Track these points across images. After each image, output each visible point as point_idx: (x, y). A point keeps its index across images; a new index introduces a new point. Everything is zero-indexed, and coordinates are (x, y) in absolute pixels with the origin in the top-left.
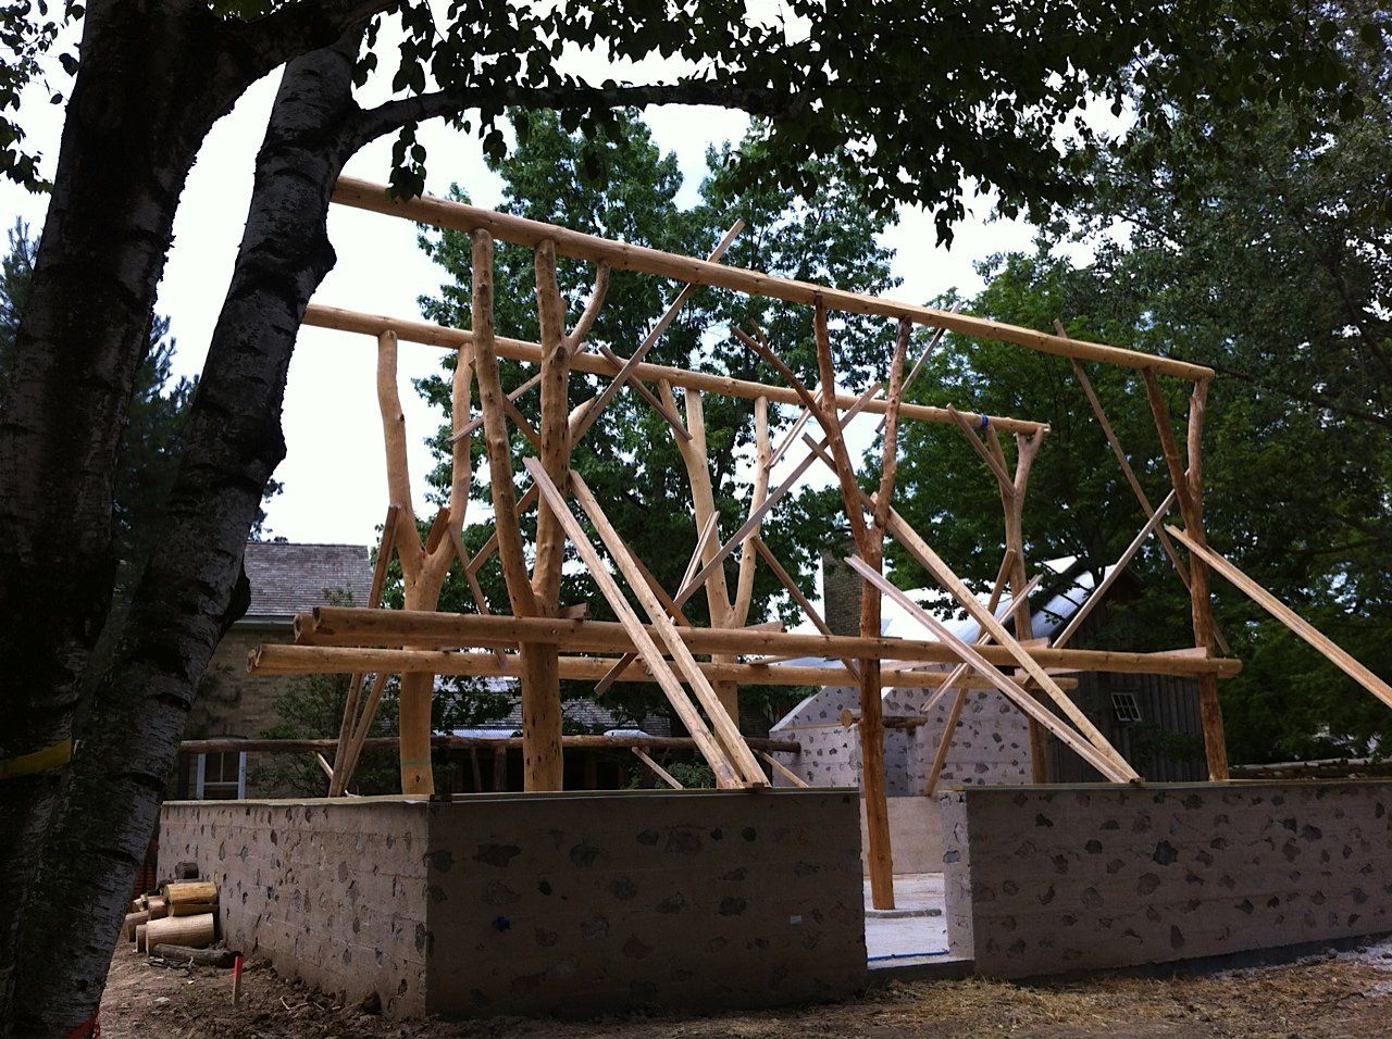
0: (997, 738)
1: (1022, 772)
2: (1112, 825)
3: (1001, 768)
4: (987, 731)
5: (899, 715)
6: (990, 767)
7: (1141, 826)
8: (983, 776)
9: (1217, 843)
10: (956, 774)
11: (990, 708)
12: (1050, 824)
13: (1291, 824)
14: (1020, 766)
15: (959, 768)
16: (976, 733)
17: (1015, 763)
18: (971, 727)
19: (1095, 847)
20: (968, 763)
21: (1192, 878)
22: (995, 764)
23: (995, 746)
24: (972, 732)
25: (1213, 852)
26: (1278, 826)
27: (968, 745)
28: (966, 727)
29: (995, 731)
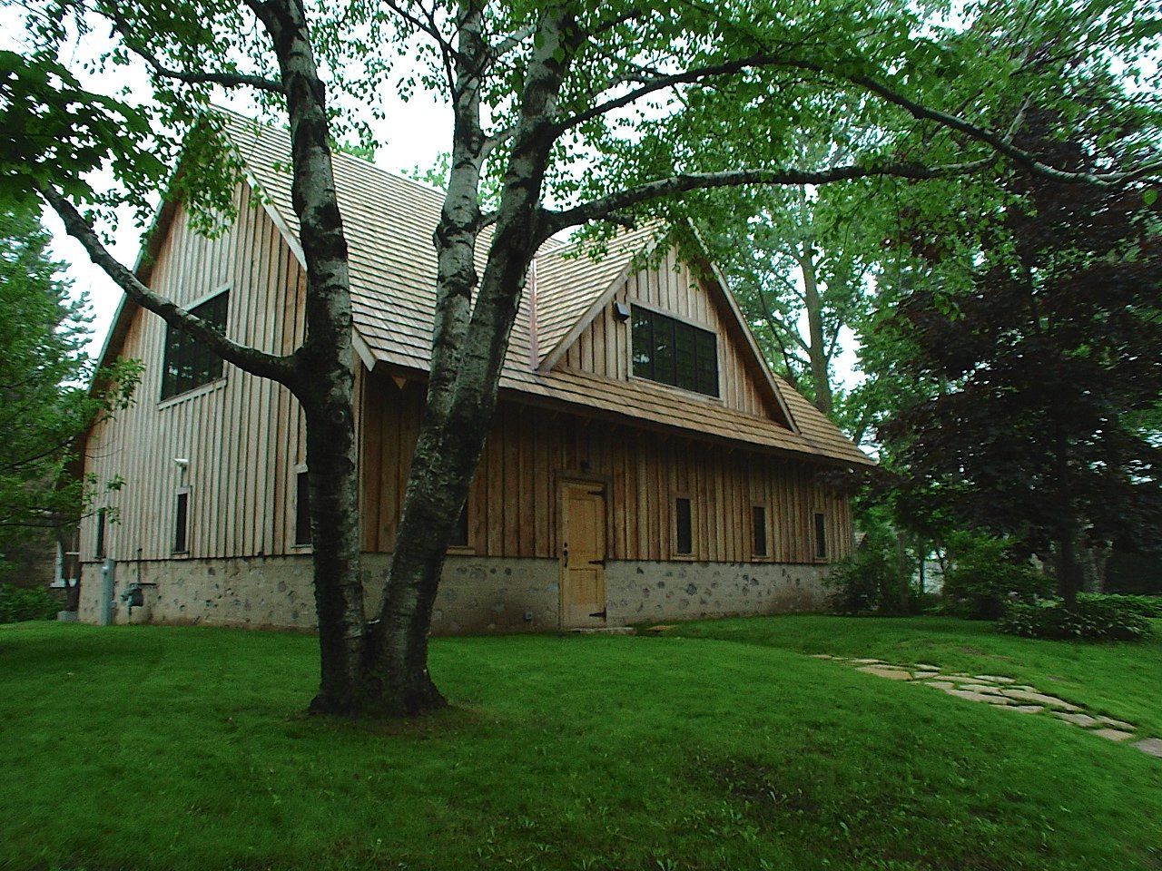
2: (669, 574)
7: (682, 576)
9: (713, 585)
12: (642, 572)
13: (746, 577)
19: (661, 585)
21: (703, 602)
25: (713, 590)
26: (740, 579)
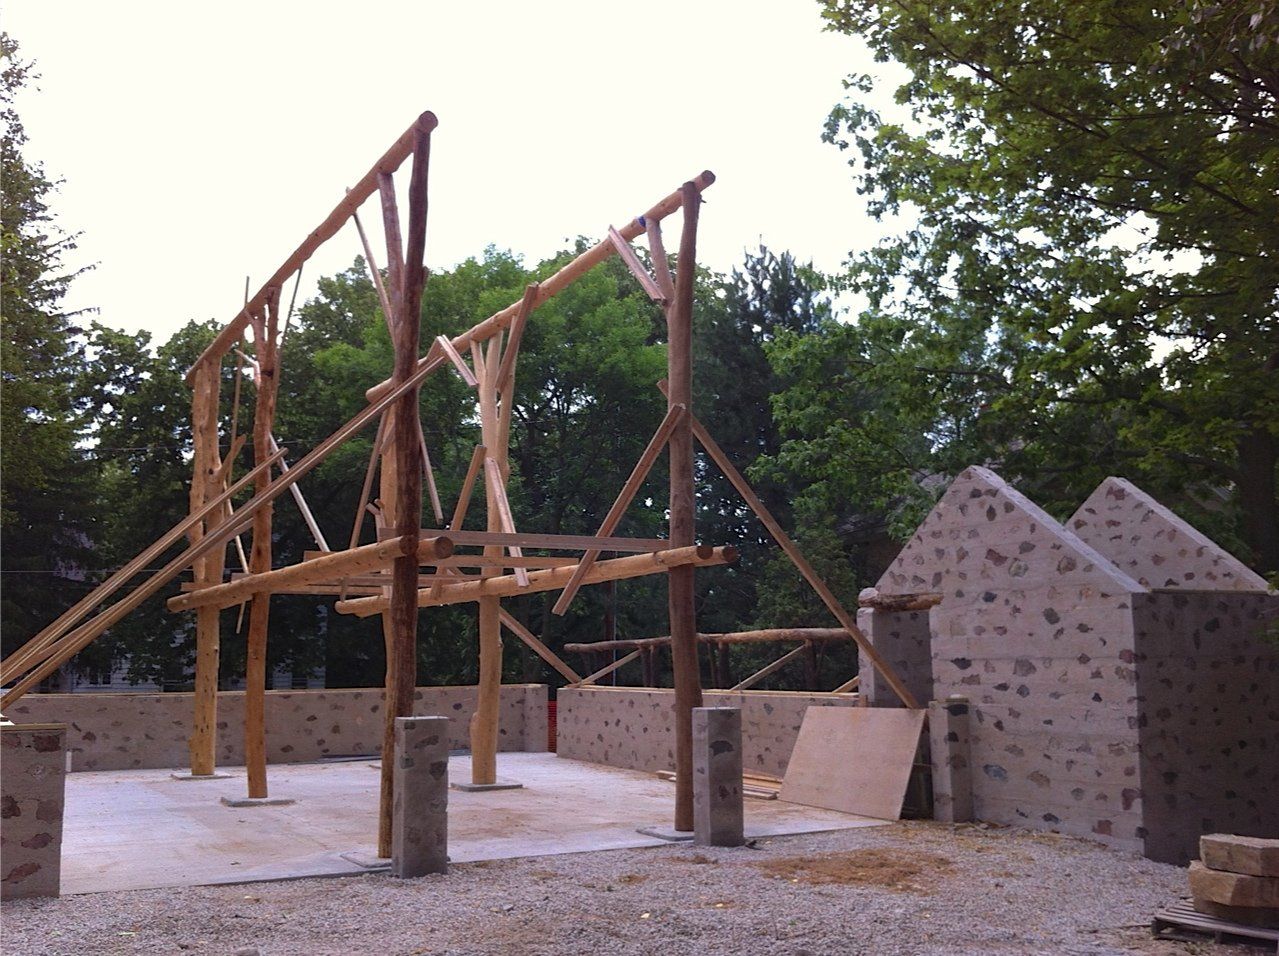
0: (1051, 616)
1: (1097, 674)
3: (1058, 668)
4: (1035, 605)
5: (905, 592)
6: (1038, 665)
8: (1026, 681)
10: (984, 676)
11: (1040, 567)
14: (1094, 665)
15: (988, 666)
16: (1017, 610)
17: (1084, 659)
18: (1007, 602)
20: (999, 659)
22: (1048, 661)
23: (1046, 630)
24: (1008, 609)
27: (1002, 630)
28: (1000, 601)
29: (1048, 604)
